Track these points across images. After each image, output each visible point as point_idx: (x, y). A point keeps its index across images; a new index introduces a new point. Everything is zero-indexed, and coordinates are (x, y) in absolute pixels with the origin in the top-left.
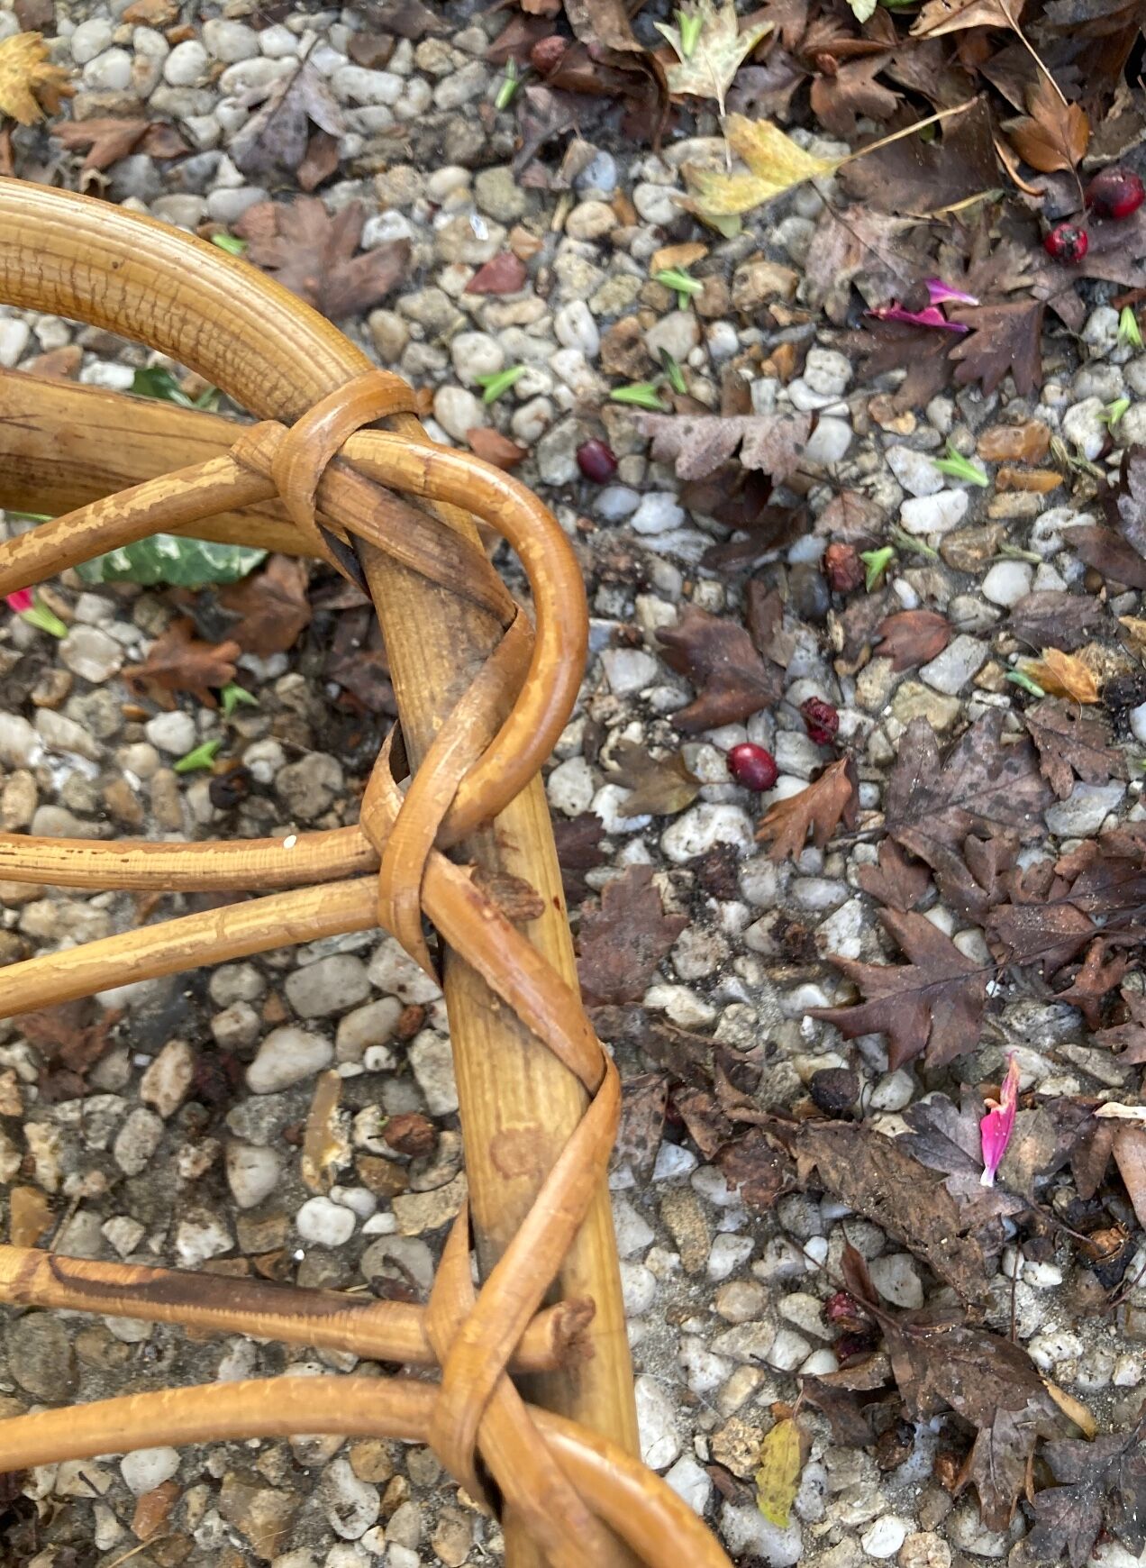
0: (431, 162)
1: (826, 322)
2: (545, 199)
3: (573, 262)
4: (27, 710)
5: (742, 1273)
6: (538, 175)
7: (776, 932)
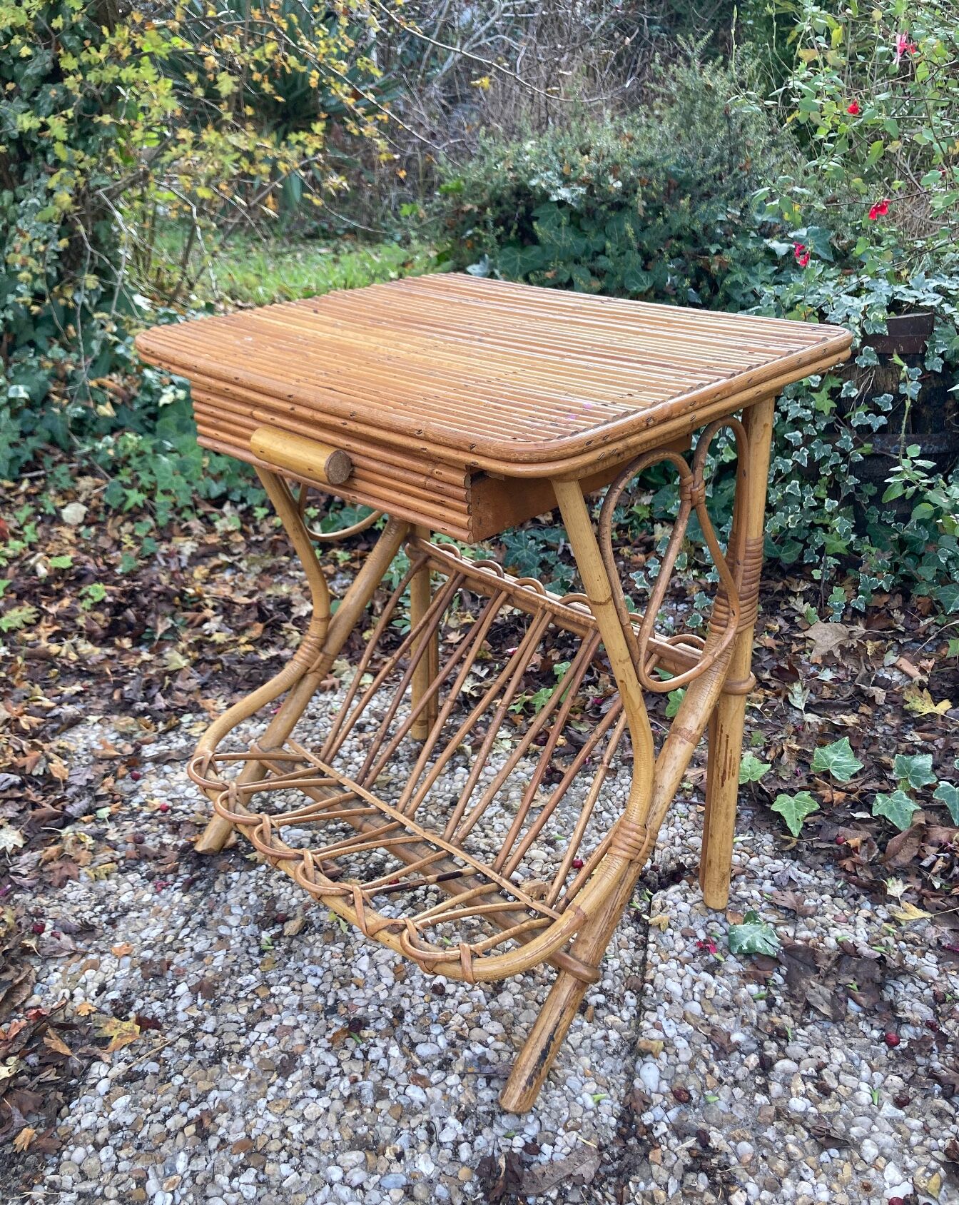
0: (822, 894)
1: (931, 947)
2: (853, 908)
3: (860, 921)
4: (713, 975)
5: (921, 1144)
6: (851, 900)
7: (927, 1070)
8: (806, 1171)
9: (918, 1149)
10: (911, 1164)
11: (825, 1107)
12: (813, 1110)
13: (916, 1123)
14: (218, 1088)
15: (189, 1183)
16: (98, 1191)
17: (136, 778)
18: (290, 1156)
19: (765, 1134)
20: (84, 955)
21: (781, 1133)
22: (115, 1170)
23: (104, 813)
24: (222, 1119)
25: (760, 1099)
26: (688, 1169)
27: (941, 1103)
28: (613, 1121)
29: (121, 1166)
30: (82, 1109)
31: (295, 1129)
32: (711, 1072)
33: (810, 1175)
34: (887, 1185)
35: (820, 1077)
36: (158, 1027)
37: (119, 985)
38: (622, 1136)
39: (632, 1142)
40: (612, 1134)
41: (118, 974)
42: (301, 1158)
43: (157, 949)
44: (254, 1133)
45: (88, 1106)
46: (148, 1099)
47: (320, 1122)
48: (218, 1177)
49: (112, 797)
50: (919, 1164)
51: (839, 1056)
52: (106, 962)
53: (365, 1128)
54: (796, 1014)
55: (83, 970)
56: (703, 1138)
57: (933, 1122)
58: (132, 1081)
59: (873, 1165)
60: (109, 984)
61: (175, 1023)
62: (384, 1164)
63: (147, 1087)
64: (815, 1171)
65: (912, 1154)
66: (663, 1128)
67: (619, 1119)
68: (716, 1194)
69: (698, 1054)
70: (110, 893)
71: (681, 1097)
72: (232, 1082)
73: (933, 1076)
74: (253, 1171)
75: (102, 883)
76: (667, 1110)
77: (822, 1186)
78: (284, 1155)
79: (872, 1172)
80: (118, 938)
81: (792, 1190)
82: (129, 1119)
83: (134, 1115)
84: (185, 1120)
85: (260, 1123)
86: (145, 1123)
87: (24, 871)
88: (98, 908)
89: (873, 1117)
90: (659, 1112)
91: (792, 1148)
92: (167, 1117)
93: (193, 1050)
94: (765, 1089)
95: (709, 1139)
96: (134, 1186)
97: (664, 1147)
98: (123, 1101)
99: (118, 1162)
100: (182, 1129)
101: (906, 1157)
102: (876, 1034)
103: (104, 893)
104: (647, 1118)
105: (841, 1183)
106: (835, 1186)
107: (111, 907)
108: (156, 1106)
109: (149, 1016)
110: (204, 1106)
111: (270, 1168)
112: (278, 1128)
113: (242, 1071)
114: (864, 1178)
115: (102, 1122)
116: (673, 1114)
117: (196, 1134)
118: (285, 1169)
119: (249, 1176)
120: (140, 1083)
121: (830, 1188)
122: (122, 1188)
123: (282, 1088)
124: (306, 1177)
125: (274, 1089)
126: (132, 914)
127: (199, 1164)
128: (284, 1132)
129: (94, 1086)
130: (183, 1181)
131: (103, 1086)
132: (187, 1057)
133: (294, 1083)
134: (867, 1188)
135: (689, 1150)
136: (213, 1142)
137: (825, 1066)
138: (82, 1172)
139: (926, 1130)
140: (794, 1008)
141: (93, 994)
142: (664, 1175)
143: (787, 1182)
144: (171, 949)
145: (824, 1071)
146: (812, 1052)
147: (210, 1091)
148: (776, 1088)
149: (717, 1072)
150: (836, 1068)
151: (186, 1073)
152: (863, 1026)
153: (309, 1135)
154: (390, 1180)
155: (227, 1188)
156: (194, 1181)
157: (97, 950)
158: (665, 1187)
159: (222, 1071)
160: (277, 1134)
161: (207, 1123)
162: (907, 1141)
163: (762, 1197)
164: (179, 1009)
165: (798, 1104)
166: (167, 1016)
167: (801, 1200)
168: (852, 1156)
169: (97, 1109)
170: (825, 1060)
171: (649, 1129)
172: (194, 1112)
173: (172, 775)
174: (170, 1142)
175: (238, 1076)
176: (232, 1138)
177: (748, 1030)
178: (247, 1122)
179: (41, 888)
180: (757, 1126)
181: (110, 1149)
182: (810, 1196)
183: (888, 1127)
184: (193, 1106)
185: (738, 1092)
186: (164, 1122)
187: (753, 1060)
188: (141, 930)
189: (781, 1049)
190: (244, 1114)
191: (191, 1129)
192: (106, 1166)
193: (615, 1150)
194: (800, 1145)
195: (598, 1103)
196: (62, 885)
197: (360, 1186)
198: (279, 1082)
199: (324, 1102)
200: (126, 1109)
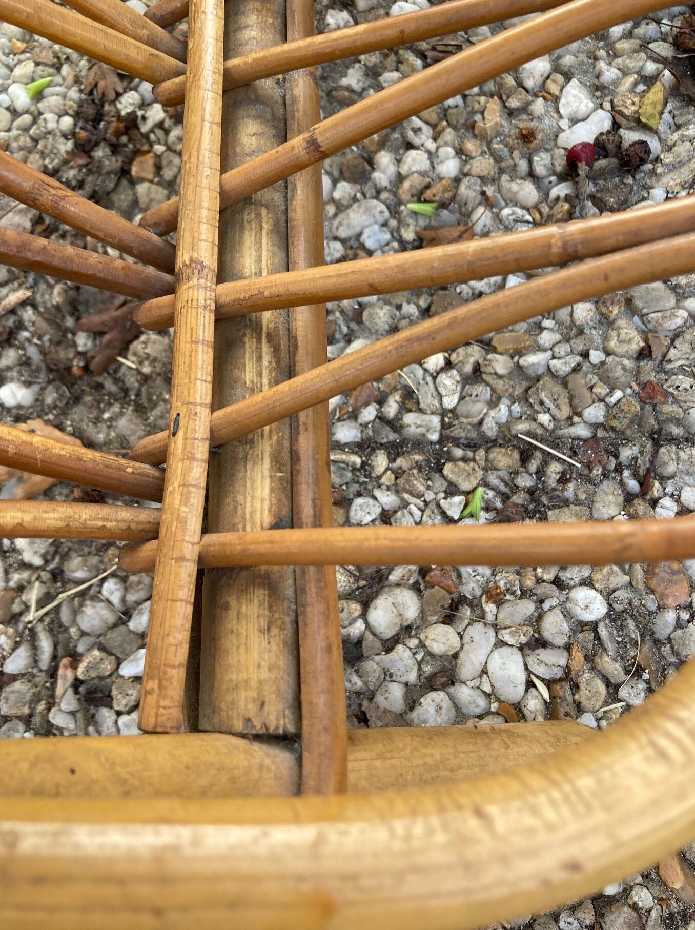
8: (417, 131)
9: (624, 45)
10: (609, 73)
19: (345, 82)
33: (425, 138)
34: (564, 123)
38: (84, 148)
39: (100, 153)
50: (625, 73)
64: (434, 126)
65: (614, 55)
67: (77, 116)
79: (539, 106)
81: (392, 169)
97: (159, 148)
101: (602, 65)
105: (484, 138)
106: (471, 146)
114: (523, 123)
121: (460, 152)
134: (527, 137)
143: (384, 159)
163: (337, 195)
167: (406, 185)
168: (501, 86)
182: (423, 174)
195: (39, 96)
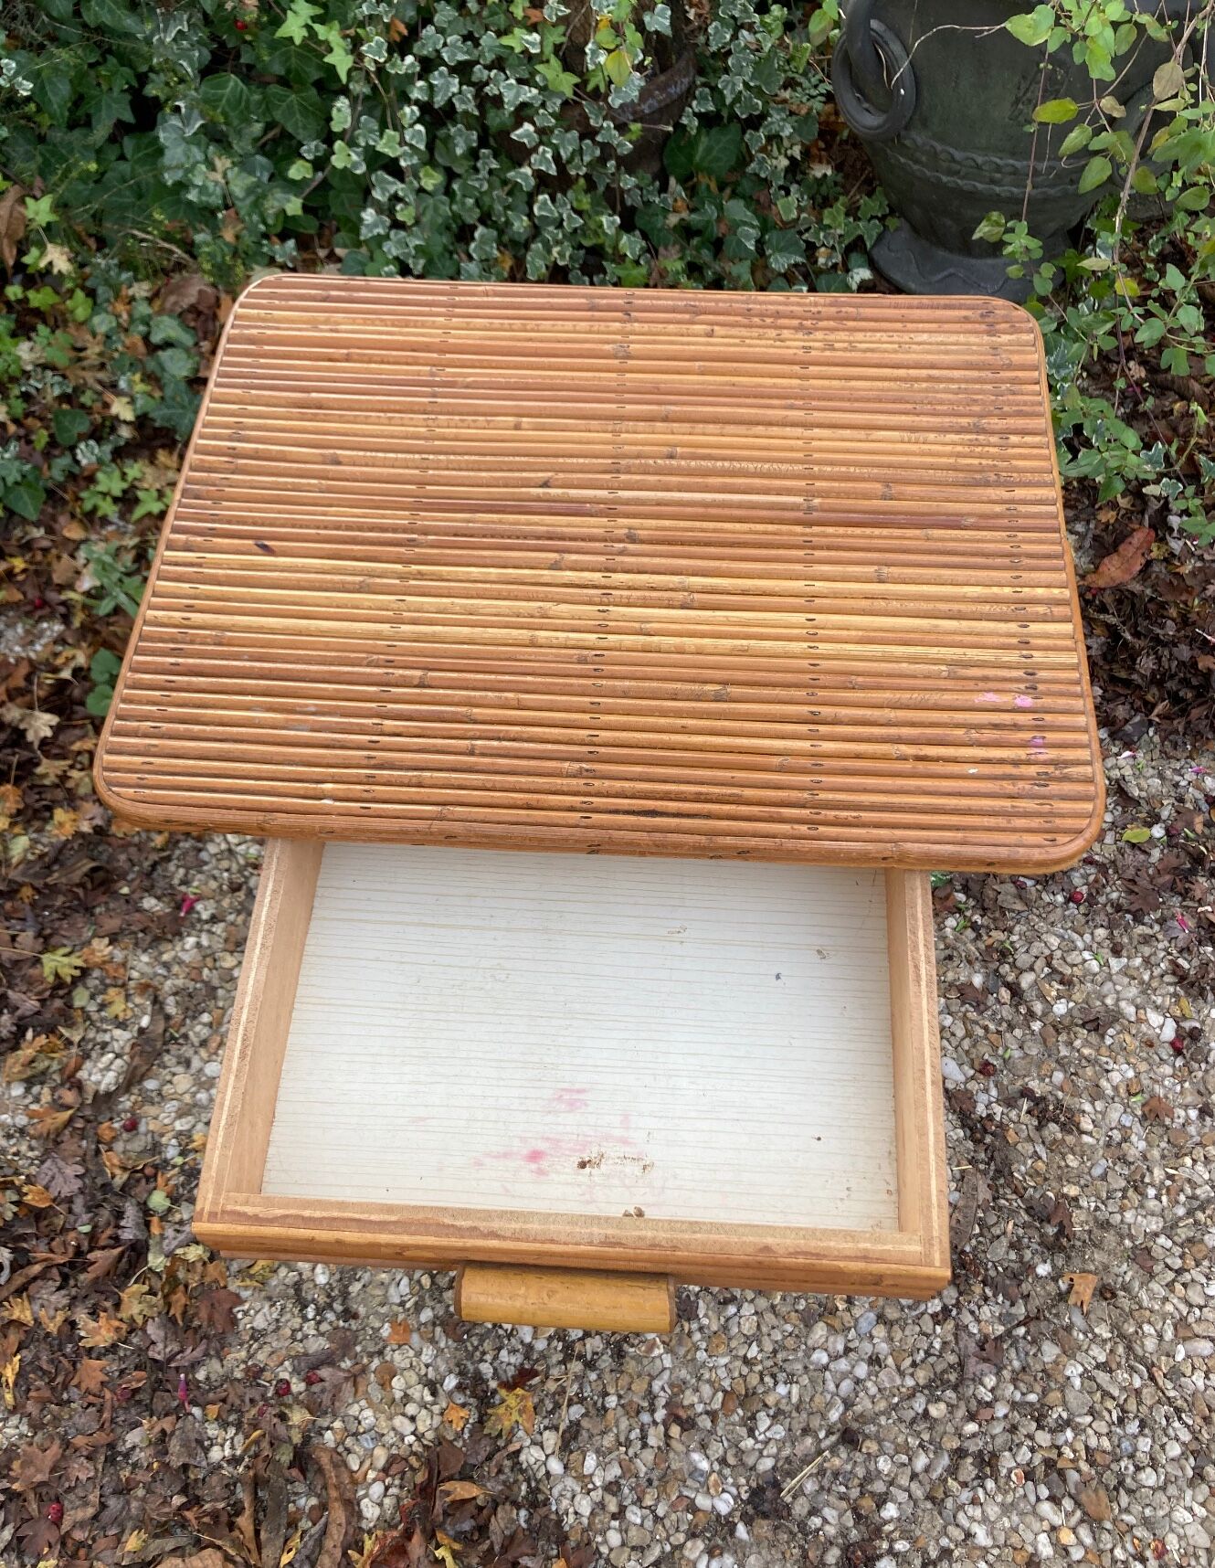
11: (1078, 996)
12: (1071, 1004)
13: (1138, 961)
14: (653, 1378)
15: (727, 1471)
16: (668, 1548)
17: (132, 1126)
18: (773, 1376)
20: (364, 1370)
21: (1070, 1044)
22: (657, 1519)
23: (158, 1200)
24: (689, 1398)
25: (1036, 1026)
26: (1039, 1128)
27: (1141, 929)
28: (961, 1133)
29: (661, 1511)
30: (565, 1503)
31: (753, 1352)
32: (986, 1028)
35: (1054, 971)
36: (534, 1373)
37: (443, 1368)
40: (970, 1145)
41: (426, 1358)
42: (782, 1369)
43: (428, 1301)
44: (726, 1384)
45: (569, 1495)
46: (608, 1441)
47: (764, 1329)
48: (742, 1445)
49: (144, 1176)
51: (1054, 941)
52: (397, 1356)
53: (803, 1302)
54: (1000, 925)
55: (385, 1385)
56: (1026, 1093)
57: (1147, 950)
58: (575, 1438)
59: (1139, 1021)
60: (431, 1374)
61: (544, 1356)
62: (847, 1317)
63: (595, 1431)
66: (998, 1109)
68: (1070, 1132)
69: (965, 1019)
70: (297, 1286)
71: (985, 1069)
72: (658, 1362)
73: (1118, 908)
74: (762, 1415)
75: (274, 1282)
76: (986, 1091)
77: (1125, 1067)
78: (767, 1379)
80: (377, 1325)
82: (615, 1471)
83: (616, 1465)
84: (661, 1428)
85: (722, 1373)
86: (631, 1460)
87: (174, 1347)
88: (310, 1312)
89: (1110, 977)
90: (983, 1098)
91: (1086, 1051)
92: (643, 1438)
93: (590, 1365)
94: (1031, 1014)
95: (1032, 1091)
96: (690, 1517)
98: (591, 1462)
99: (653, 1512)
100: (667, 1436)
102: (1060, 899)
103: (292, 1291)
104: (981, 1110)
107: (322, 1300)
108: (622, 1439)
109: (511, 1371)
110: (662, 1401)
111: (771, 1400)
112: (738, 1363)
113: (652, 1346)
115: (597, 1495)
116: (994, 1092)
117: (683, 1430)
118: (782, 1390)
119: (764, 1422)
120: (584, 1433)
122: (684, 1527)
123: (701, 1329)
124: (805, 1380)
125: (697, 1336)
126: (355, 1288)
127: (717, 1449)
128: (746, 1361)
129: (548, 1474)
130: (720, 1473)
131: (555, 1466)
132: (593, 1376)
133: (706, 1315)
135: (1029, 1112)
136: (705, 1422)
137: (1051, 956)
138: (634, 1548)
139: (1146, 961)
140: (995, 920)
141: (429, 1398)
142: (1029, 1148)
144: (441, 1290)
145: (1054, 962)
146: (1034, 951)
147: (650, 1385)
148: (1038, 1008)
149: (992, 1027)
150: (1058, 954)
151: (611, 1390)
152: (1046, 898)
153: (769, 1347)
154: (864, 1326)
155: (759, 1446)
156: (729, 1466)
157: (371, 1355)
158: (1037, 1156)
159: (638, 1359)
160: (745, 1370)
161: (682, 1413)
162: (1142, 982)
164: (528, 1339)
165: (1060, 1008)
166: (527, 1357)
169: (578, 1489)
170: (1047, 952)
171: (990, 1117)
172: (660, 1414)
173: (167, 1089)
174: (671, 1455)
175: (656, 1352)
176: (716, 1405)
177: (977, 966)
178: (709, 1381)
179: (215, 1344)
180: (1049, 1051)
181: (635, 1508)
183: (1126, 980)
184: (652, 1411)
185: (1018, 1032)
186: (645, 1445)
187: (1005, 994)
188: (385, 1295)
189: (1013, 965)
190: (699, 1379)
191: (675, 1430)
192: (649, 1524)
193: (983, 1155)
194: (1087, 1043)
196: (234, 1322)
197: (847, 1350)
198: (695, 1326)
199: (748, 1309)
200: (603, 1466)
